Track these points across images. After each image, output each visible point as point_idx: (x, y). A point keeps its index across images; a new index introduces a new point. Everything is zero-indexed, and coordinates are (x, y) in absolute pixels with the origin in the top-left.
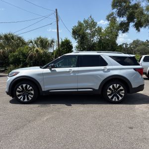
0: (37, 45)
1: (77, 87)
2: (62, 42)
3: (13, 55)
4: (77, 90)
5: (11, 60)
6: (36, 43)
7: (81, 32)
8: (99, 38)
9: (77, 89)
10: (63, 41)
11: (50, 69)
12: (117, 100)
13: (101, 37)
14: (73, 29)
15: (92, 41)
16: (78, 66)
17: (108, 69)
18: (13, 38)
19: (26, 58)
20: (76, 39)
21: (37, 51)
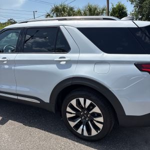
12: (85, 133)
17: (67, 61)
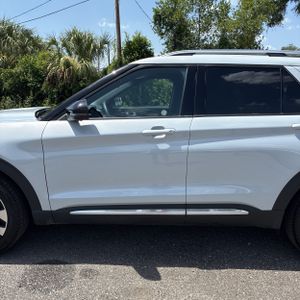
0: (68, 51)
1: (182, 201)
2: (129, 44)
3: (10, 73)
4: (181, 212)
5: (6, 85)
6: (64, 45)
7: (175, 18)
8: (219, 33)
9: (186, 206)
10: (131, 39)
11: (74, 123)
13: (224, 31)
14: (155, 10)
15: (203, 41)
16: (189, 110)
18: (10, 31)
19: (42, 82)
20: (161, 34)
21: (67, 64)
